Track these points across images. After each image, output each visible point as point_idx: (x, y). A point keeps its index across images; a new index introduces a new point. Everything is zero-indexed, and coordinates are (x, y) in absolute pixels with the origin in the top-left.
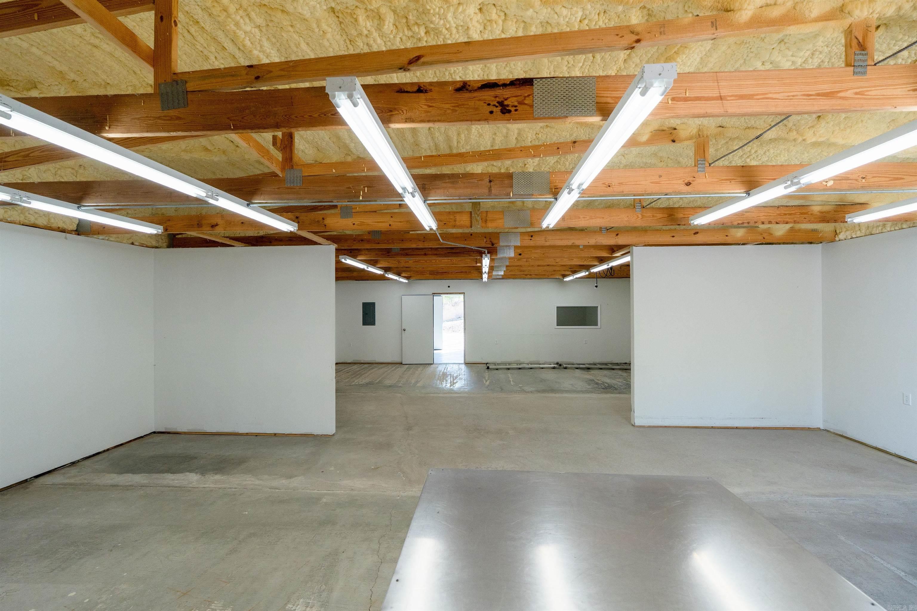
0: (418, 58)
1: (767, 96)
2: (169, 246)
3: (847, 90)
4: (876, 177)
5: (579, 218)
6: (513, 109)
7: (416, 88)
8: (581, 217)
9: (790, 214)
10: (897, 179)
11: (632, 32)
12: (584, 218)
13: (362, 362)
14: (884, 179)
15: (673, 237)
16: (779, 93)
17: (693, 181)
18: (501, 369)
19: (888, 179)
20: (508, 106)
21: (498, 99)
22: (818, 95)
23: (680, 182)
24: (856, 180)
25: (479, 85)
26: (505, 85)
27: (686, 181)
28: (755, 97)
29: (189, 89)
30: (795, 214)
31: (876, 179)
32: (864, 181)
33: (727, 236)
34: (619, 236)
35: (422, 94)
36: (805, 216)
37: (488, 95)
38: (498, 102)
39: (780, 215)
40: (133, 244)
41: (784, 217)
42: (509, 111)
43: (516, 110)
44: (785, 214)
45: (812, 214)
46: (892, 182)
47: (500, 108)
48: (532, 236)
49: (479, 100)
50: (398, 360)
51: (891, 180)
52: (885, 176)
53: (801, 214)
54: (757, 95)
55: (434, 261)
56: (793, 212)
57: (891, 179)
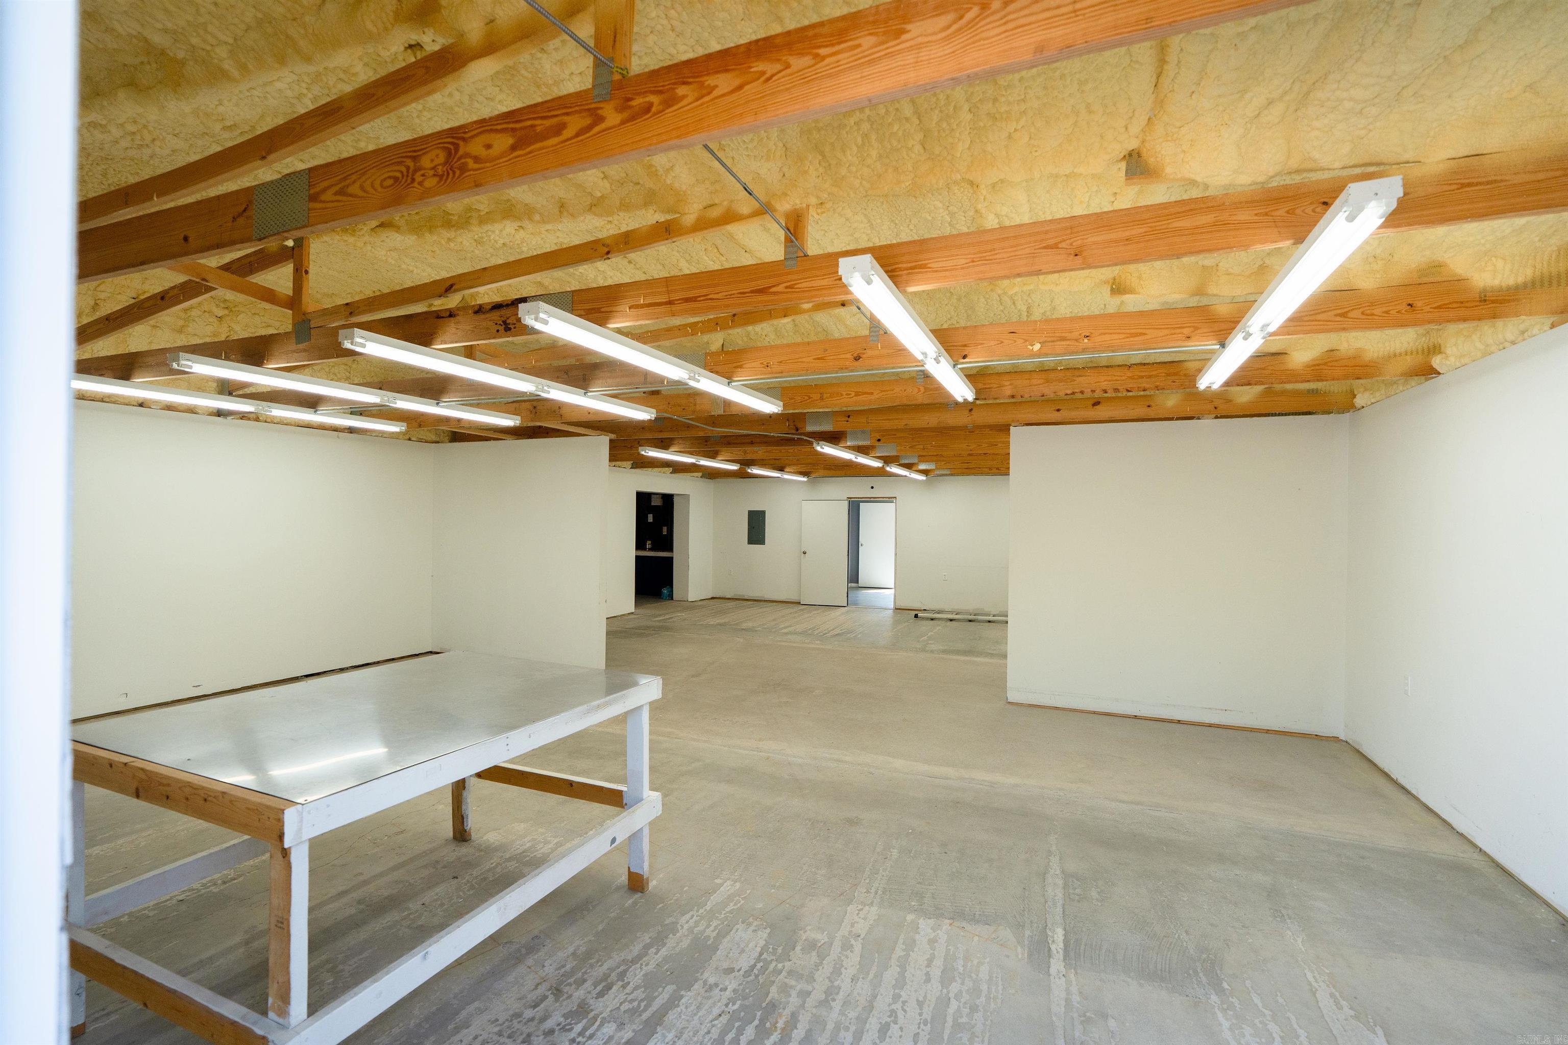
0: (451, 286)
1: (709, 297)
2: (450, 442)
3: (778, 285)
4: (1105, 334)
5: (842, 395)
6: (512, 327)
7: (448, 314)
8: (844, 393)
9: (1150, 377)
10: (1136, 335)
11: (604, 245)
12: (847, 394)
13: (746, 597)
14: (1116, 336)
15: (1058, 410)
16: (718, 293)
17: (864, 354)
18: (939, 619)
19: (1123, 336)
20: (509, 324)
21: (502, 319)
22: (752, 292)
23: (849, 356)
24: (1076, 340)
25: (490, 307)
26: (507, 305)
27: (855, 355)
28: (699, 299)
29: (312, 326)
30: (1156, 376)
31: (1107, 337)
32: (1086, 341)
33: (1149, 406)
34: (973, 413)
35: (452, 319)
36: (1173, 378)
37: (495, 315)
38: (503, 322)
39: (1132, 378)
40: (410, 439)
41: (1140, 380)
42: (510, 329)
43: (515, 328)
44: (1142, 377)
45: (1185, 375)
46: (1128, 340)
47: (504, 326)
48: (849, 417)
49: (490, 320)
50: (793, 597)
51: (1128, 337)
52: (1119, 331)
53: (1168, 375)
54: (700, 297)
55: (792, 451)
56: (1154, 373)
57: (1126, 335)
